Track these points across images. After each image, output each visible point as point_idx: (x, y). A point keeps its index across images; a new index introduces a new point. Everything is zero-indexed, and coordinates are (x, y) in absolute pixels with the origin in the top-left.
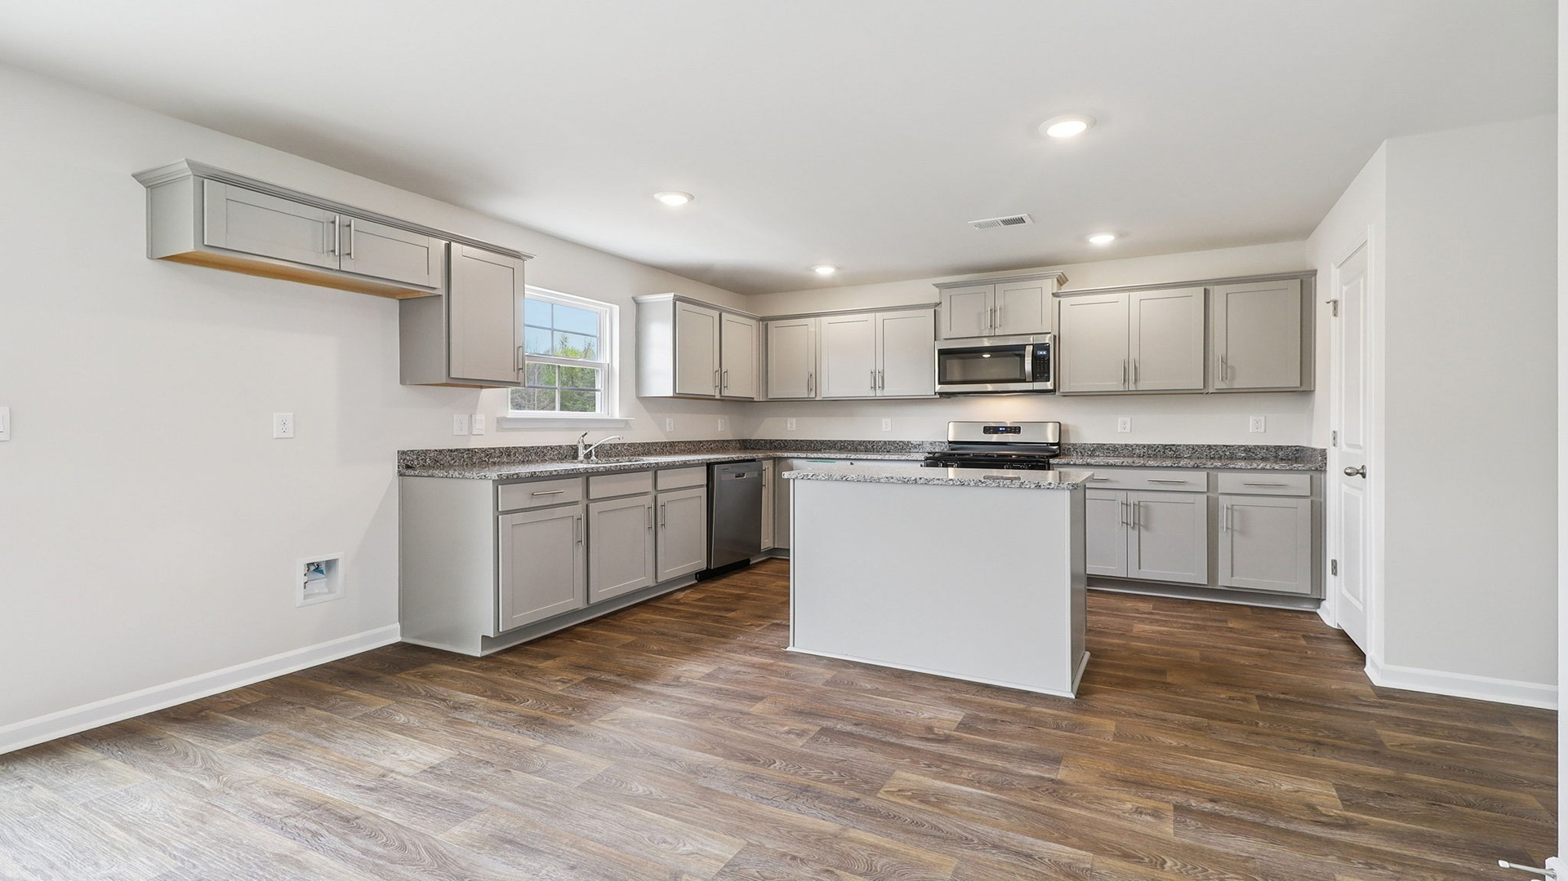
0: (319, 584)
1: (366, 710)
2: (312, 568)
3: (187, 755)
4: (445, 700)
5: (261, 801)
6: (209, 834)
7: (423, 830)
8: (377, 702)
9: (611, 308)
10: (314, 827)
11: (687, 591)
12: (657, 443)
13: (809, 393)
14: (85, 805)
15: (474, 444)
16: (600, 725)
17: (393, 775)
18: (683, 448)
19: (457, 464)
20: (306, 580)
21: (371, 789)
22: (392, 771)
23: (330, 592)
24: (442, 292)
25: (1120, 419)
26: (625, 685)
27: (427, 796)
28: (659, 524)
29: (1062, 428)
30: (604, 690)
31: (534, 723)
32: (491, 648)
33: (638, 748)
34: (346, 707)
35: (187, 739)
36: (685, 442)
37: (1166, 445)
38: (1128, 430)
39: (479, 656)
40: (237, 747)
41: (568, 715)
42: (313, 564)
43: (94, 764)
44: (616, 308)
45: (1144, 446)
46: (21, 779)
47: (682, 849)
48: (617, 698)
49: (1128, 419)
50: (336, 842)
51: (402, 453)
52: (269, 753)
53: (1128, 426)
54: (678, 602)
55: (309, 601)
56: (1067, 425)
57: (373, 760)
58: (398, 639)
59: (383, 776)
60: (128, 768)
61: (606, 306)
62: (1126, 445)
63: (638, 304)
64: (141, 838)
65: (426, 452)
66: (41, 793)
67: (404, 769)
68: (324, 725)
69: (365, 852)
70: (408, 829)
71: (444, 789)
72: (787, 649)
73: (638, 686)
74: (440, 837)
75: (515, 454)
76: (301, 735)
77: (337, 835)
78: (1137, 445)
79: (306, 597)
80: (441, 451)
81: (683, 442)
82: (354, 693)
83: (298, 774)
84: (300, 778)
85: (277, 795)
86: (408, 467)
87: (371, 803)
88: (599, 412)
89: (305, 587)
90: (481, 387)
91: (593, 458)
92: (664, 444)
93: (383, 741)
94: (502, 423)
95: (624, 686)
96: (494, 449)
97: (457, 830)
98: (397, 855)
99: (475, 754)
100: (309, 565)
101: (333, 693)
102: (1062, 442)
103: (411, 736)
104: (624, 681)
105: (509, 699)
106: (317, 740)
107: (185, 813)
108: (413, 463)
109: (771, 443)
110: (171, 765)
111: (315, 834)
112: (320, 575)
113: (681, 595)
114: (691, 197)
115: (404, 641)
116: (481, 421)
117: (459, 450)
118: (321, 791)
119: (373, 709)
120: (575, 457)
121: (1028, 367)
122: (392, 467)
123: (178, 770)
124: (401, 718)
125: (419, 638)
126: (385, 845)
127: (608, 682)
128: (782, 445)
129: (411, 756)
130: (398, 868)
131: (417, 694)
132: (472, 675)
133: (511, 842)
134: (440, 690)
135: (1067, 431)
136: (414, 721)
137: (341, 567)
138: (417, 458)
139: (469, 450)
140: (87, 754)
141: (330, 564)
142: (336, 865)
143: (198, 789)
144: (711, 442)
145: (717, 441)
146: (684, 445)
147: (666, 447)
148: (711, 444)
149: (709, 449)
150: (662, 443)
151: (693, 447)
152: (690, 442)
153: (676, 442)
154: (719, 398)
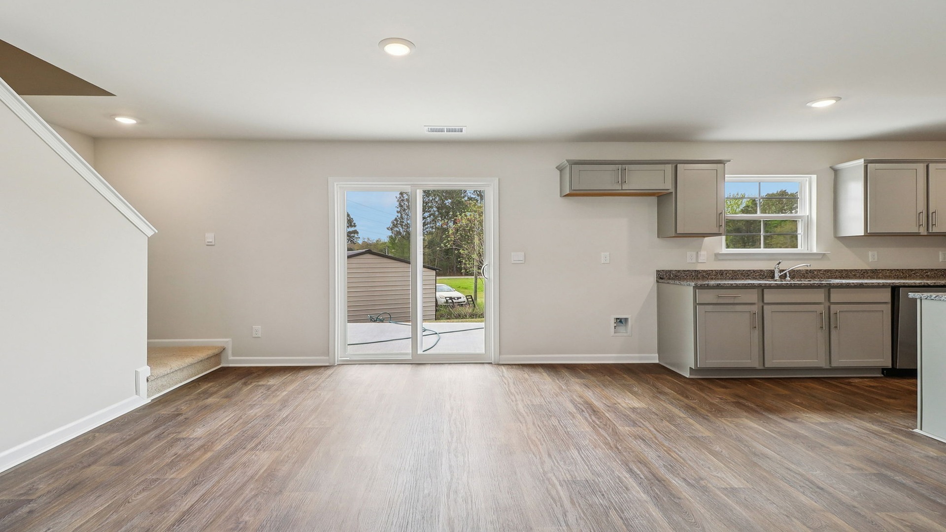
0: (621, 329)
1: (625, 383)
2: (618, 321)
3: (563, 378)
4: (658, 389)
5: (575, 397)
6: (557, 399)
7: (615, 424)
8: (632, 381)
9: (811, 177)
10: (584, 409)
11: (865, 380)
12: (856, 270)
14: (533, 382)
15: (700, 267)
16: (724, 421)
17: (619, 405)
18: (888, 274)
19: (688, 278)
20: (615, 325)
21: (608, 406)
22: (619, 404)
23: (626, 333)
24: (673, 190)
26: (758, 411)
27: (625, 415)
28: (832, 326)
30: (741, 409)
31: (689, 409)
32: (696, 375)
33: (734, 435)
34: (619, 379)
35: (566, 373)
36: (891, 270)
39: (688, 377)
40: (578, 380)
41: (710, 412)
42: (618, 319)
43: (540, 373)
44: (814, 177)
46: (524, 371)
47: (715, 474)
48: (745, 414)
50: (587, 415)
51: (658, 271)
52: (585, 385)
54: (849, 384)
55: (616, 334)
57: (615, 398)
58: (657, 361)
59: (615, 404)
60: (547, 376)
61: (805, 177)
63: (836, 172)
64: (541, 395)
65: (670, 271)
66: (526, 376)
67: (624, 405)
68: (608, 383)
69: (593, 421)
70: (611, 421)
71: (633, 416)
72: (914, 430)
73: (764, 413)
74: (620, 428)
75: (726, 274)
76: (598, 383)
77: (589, 413)
79: (615, 333)
80: (679, 271)
82: (625, 376)
83: (589, 394)
84: (590, 395)
85: (580, 397)
86: (661, 278)
87: (605, 409)
88: (801, 248)
89: (615, 328)
90: (704, 237)
91: (788, 278)
92: (866, 271)
93: (623, 394)
94: (718, 257)
95: (756, 412)
96: (712, 270)
97: (627, 428)
98: (602, 426)
99: (654, 410)
100: (617, 319)
101: (618, 374)
103: (635, 396)
104: (758, 409)
105: (687, 397)
106: (602, 386)
107: (554, 392)
108: (663, 276)
110: (558, 379)
111: (583, 411)
112: (622, 325)
113: (857, 380)
114: (838, 99)
115: (661, 364)
116: (704, 255)
117: (690, 270)
118: (592, 400)
119: (628, 383)
120: (773, 277)
122: (653, 278)
123: (559, 381)
124: (636, 389)
125: (666, 363)
126: (601, 422)
127: (748, 407)
129: (629, 402)
130: (600, 430)
131: (649, 384)
132: (679, 384)
133: (643, 440)
134: (659, 385)
136: (640, 392)
137: (630, 322)
138: (666, 274)
139: (695, 271)
140: (541, 370)
141: (626, 320)
142: (583, 421)
143: (561, 388)
144: (927, 271)
145: (936, 270)
146: (889, 272)
147: (868, 273)
148: (927, 272)
149: (924, 276)
150: (862, 270)
151: (901, 274)
152: (898, 270)
153: (879, 270)
154: (926, 234)
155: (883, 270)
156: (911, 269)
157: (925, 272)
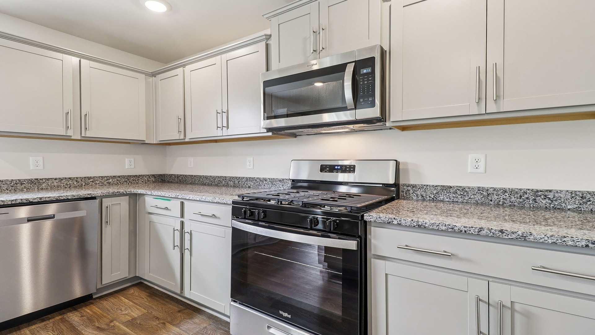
13: (180, 136)
18: (55, 184)
25: (471, 157)
29: (401, 167)
36: (61, 179)
37: (537, 191)
38: (482, 169)
45: (505, 191)
49: (481, 156)
53: (482, 164)
56: (406, 164)
62: (479, 189)
78: (495, 190)
81: (56, 179)
92: (21, 182)
102: (402, 181)
109: (178, 177)
121: (348, 94)
128: (184, 179)
135: (407, 170)
144: (108, 178)
145: (119, 177)
146: (57, 181)
147: (22, 184)
148: (109, 180)
149: (105, 183)
150: (12, 180)
151: (75, 183)
152: (70, 178)
153: (42, 179)
154: (79, 138)
155: (48, 179)
156: (88, 177)
157: (105, 179)
